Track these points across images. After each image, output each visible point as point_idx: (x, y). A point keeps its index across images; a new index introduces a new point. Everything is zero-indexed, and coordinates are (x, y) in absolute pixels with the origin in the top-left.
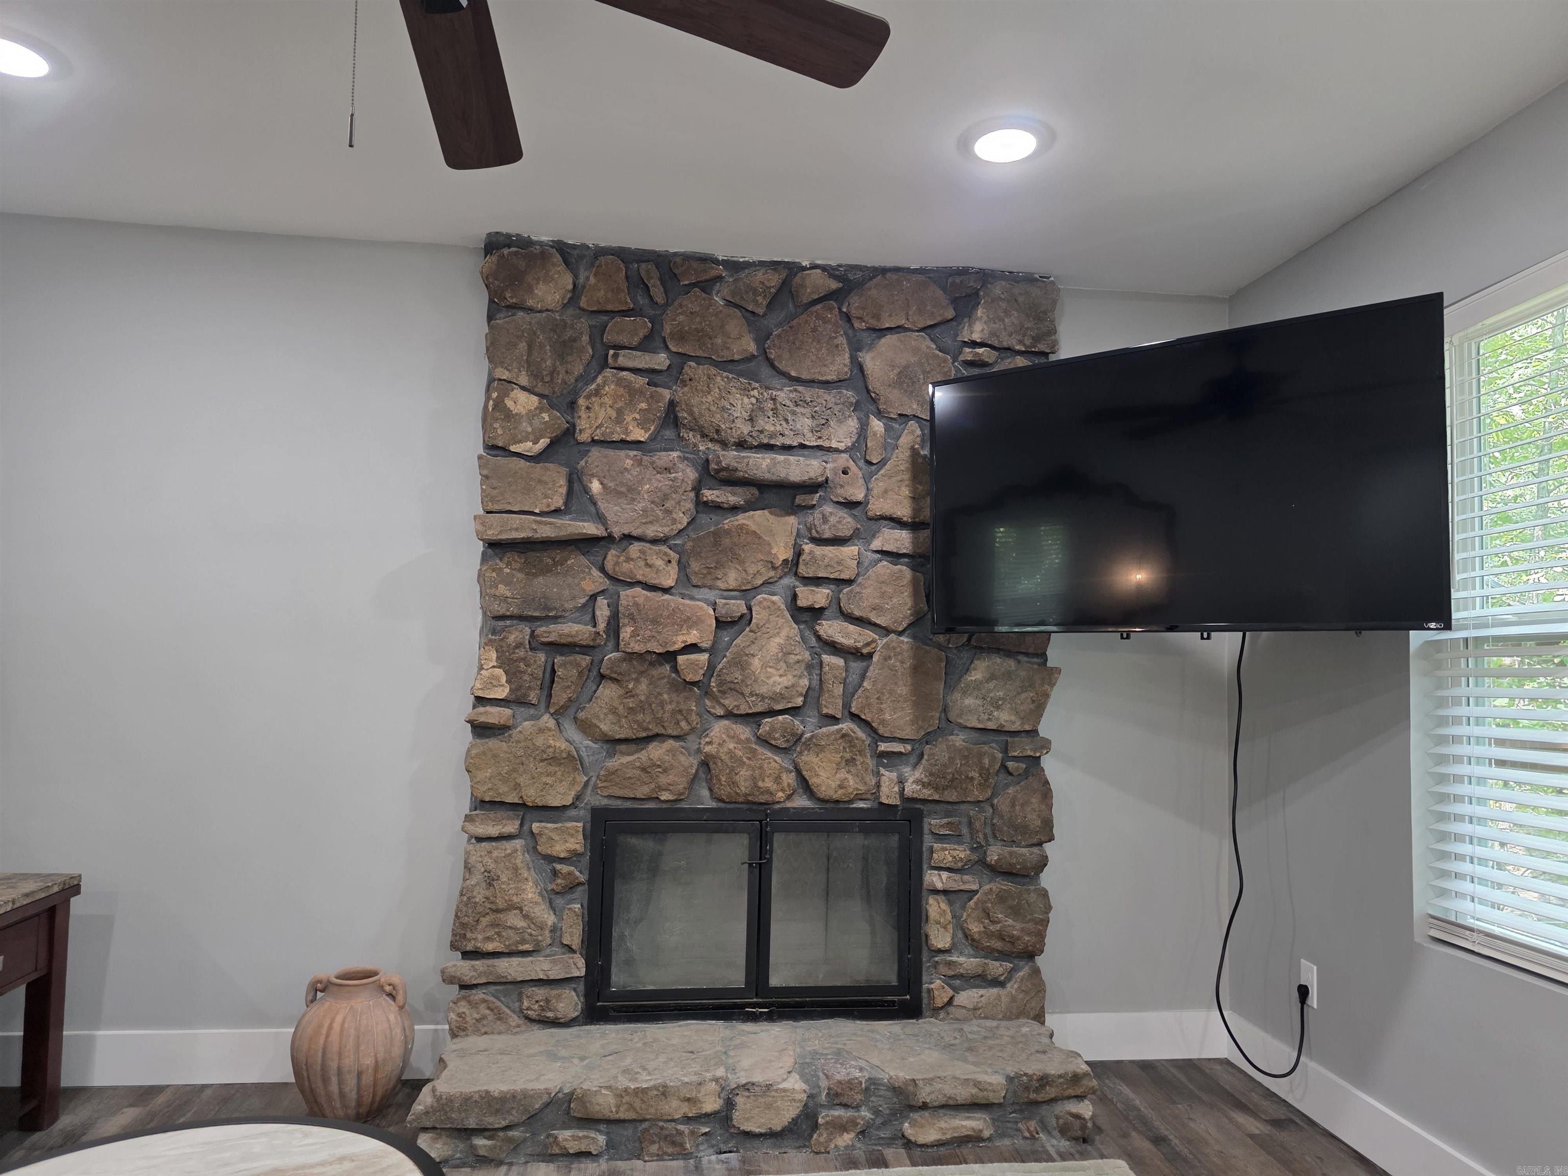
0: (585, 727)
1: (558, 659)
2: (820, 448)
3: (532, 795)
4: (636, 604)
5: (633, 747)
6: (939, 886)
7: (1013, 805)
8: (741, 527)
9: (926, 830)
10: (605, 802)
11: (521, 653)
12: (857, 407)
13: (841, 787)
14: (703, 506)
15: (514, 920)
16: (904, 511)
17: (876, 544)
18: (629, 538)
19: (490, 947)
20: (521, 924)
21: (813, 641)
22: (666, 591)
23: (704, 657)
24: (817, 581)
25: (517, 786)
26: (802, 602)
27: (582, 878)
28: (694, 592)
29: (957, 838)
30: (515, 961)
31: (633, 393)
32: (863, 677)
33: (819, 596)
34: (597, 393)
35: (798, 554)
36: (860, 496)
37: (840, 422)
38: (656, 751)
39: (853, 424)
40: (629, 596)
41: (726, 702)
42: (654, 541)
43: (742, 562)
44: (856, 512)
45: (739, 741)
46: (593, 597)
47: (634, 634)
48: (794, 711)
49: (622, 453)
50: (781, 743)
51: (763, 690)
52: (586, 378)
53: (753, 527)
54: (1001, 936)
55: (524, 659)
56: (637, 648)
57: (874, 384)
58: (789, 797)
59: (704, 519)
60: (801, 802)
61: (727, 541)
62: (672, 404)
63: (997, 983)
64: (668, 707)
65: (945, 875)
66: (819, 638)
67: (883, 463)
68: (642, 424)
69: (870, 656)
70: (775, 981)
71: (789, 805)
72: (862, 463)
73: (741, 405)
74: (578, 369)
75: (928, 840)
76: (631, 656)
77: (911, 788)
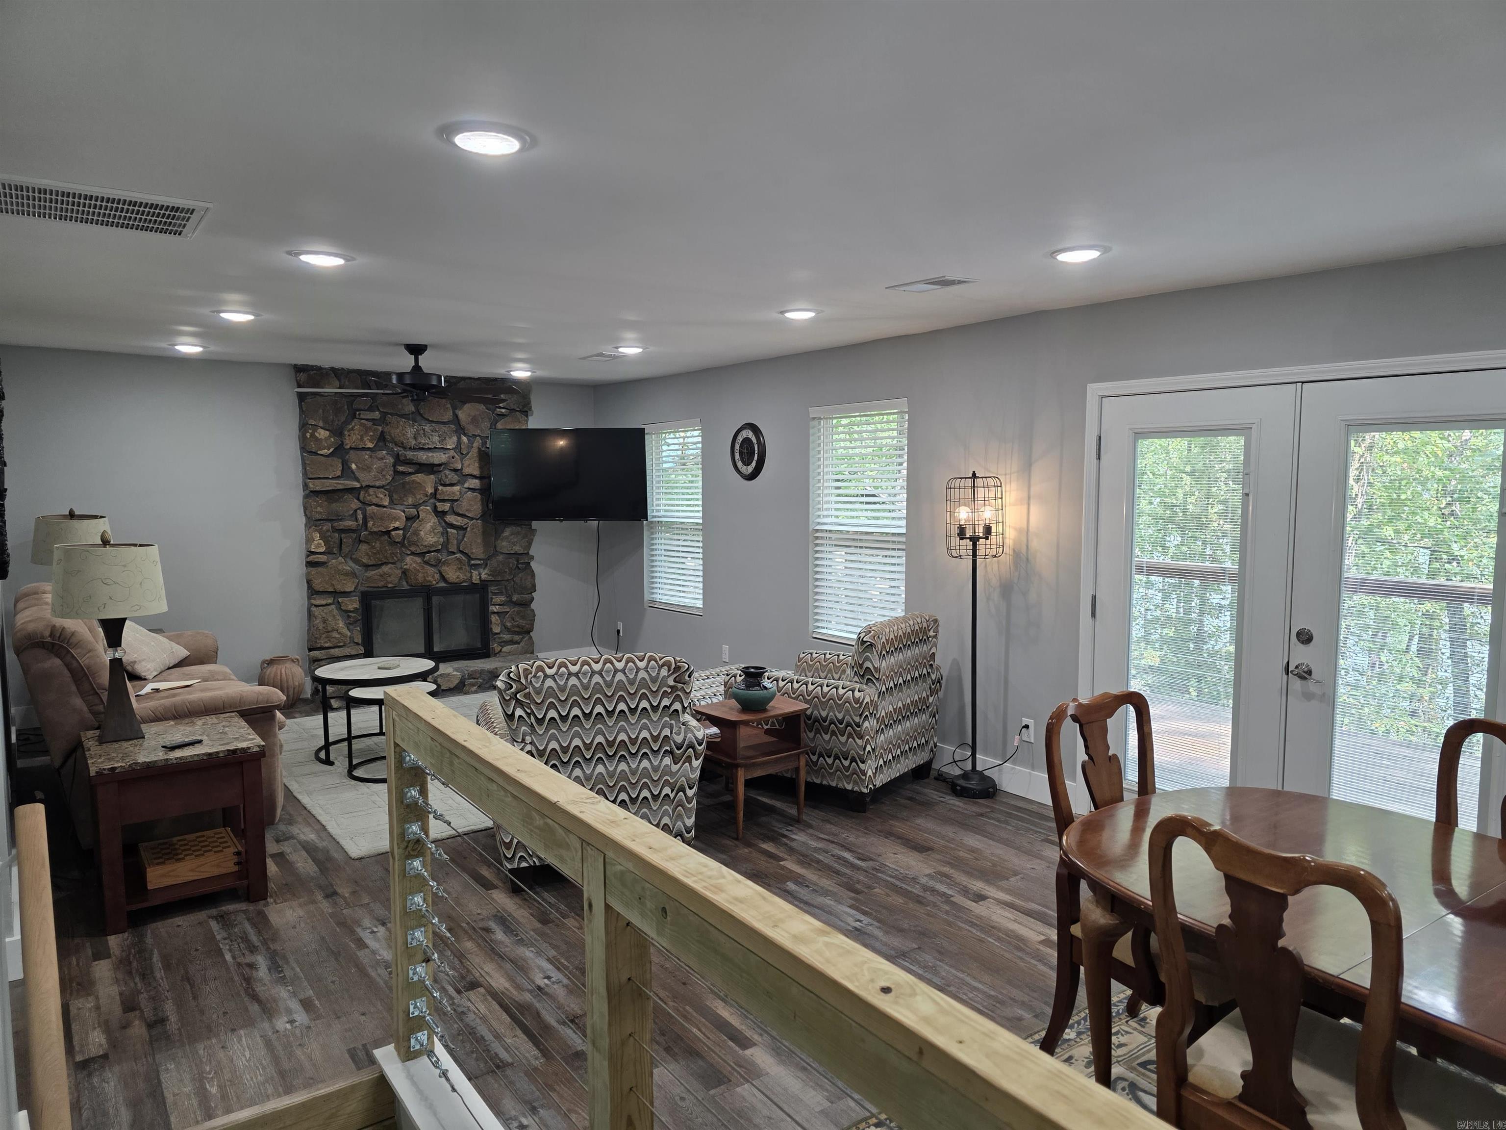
0: (356, 561)
1: (343, 535)
2: (442, 448)
3: (339, 588)
4: (373, 513)
5: (374, 568)
6: (496, 611)
7: (521, 580)
8: (413, 480)
9: (489, 591)
10: (366, 589)
11: (329, 534)
12: (456, 431)
13: (458, 578)
14: (396, 472)
15: (335, 635)
16: (477, 473)
17: (466, 485)
18: (368, 486)
19: (327, 645)
20: (338, 636)
21: (443, 524)
22: (384, 507)
23: (401, 532)
24: (444, 501)
25: (333, 585)
26: (439, 509)
27: (360, 618)
28: (395, 507)
29: (501, 593)
30: (337, 650)
31: (367, 429)
32: (464, 536)
33: (446, 507)
34: (352, 429)
35: (436, 490)
36: (460, 468)
37: (450, 438)
38: (385, 569)
39: (455, 438)
40: (370, 509)
41: (411, 549)
42: (378, 487)
43: (414, 495)
44: (458, 473)
45: (417, 563)
46: (356, 511)
47: (374, 524)
48: (437, 551)
49: (364, 453)
50: (433, 563)
51: (426, 543)
52: (347, 422)
53: (419, 481)
54: (518, 626)
55: (330, 536)
56: (375, 530)
57: (463, 423)
58: (437, 583)
59: (397, 478)
60: (442, 584)
61: (408, 486)
62: (382, 432)
63: (517, 643)
64: (389, 552)
65: (497, 607)
66: (445, 521)
67: (468, 453)
68: (370, 441)
69: (466, 528)
70: (436, 649)
71: (437, 586)
72: (459, 454)
73: (410, 432)
74: (343, 419)
75: (490, 595)
76: (372, 533)
77: (484, 576)
